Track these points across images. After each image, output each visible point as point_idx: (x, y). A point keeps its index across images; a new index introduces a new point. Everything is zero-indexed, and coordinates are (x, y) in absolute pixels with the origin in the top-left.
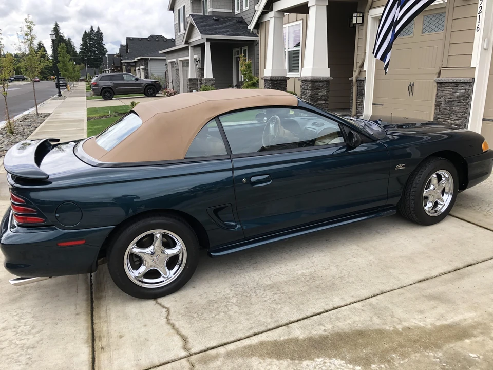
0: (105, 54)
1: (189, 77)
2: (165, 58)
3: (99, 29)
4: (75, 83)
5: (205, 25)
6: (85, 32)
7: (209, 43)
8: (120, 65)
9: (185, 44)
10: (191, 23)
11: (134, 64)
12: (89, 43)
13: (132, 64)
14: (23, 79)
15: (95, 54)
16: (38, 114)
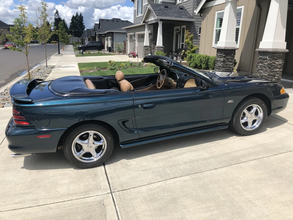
0: (84, 29)
1: (145, 45)
2: (126, 32)
3: (81, 14)
4: (67, 45)
5: (159, 10)
6: (73, 16)
7: (161, 22)
8: (94, 36)
9: (143, 23)
10: (149, 8)
11: (104, 35)
12: (75, 23)
13: (102, 35)
14: (37, 42)
15: (78, 29)
16: (47, 66)
